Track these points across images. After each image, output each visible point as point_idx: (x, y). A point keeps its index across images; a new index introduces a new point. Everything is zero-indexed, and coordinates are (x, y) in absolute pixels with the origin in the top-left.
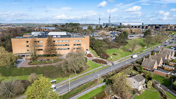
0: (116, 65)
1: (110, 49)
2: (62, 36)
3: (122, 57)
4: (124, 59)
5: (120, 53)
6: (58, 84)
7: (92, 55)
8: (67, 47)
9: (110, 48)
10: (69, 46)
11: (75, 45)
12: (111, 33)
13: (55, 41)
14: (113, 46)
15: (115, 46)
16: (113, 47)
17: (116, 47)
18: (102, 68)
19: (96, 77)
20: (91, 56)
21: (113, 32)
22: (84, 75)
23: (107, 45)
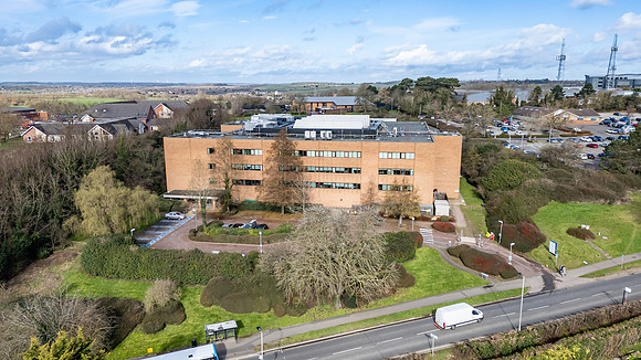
0: (566, 291)
1: (564, 202)
2: (337, 134)
3: (621, 249)
4: (625, 267)
5: (616, 227)
6: (247, 340)
7: (460, 223)
8: (351, 179)
9: (562, 195)
10: (358, 174)
11: (386, 172)
12: (606, 123)
13: (305, 154)
14: (583, 186)
15: (598, 188)
16: (585, 194)
17: (602, 196)
18: (482, 296)
19: (426, 341)
20: (452, 230)
21: (616, 118)
22: (375, 319)
23: (550, 181)
